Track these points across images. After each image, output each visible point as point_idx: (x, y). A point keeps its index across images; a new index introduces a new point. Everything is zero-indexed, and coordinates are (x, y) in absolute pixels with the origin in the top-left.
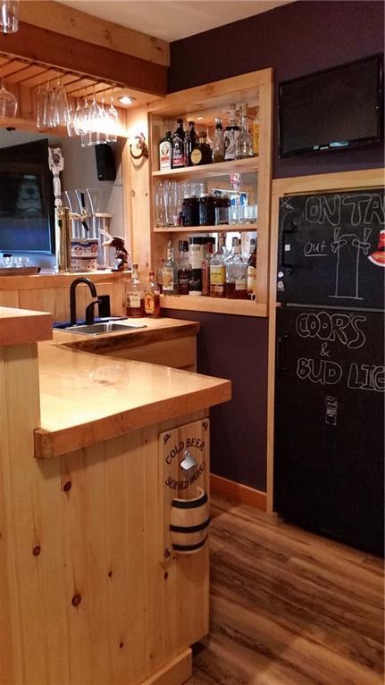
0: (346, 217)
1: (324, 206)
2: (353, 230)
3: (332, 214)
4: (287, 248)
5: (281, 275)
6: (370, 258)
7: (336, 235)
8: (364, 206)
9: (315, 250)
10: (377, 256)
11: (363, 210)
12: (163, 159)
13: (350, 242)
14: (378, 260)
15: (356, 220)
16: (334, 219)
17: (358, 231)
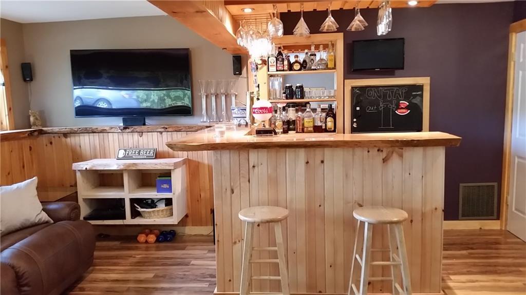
0: (385, 96)
1: (375, 92)
2: (388, 101)
3: (378, 95)
4: (358, 108)
5: (355, 120)
6: (396, 112)
7: (381, 104)
8: (392, 92)
9: (371, 109)
10: (399, 111)
11: (392, 94)
12: (271, 66)
13: (387, 106)
14: (400, 113)
15: (389, 97)
16: (380, 97)
17: (391, 102)
